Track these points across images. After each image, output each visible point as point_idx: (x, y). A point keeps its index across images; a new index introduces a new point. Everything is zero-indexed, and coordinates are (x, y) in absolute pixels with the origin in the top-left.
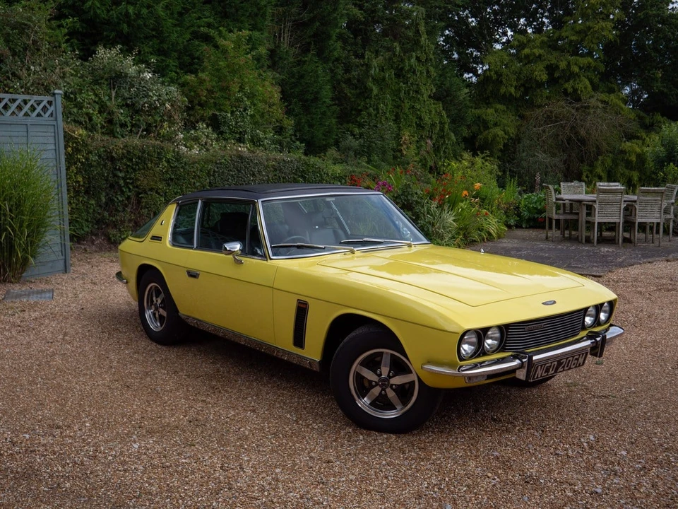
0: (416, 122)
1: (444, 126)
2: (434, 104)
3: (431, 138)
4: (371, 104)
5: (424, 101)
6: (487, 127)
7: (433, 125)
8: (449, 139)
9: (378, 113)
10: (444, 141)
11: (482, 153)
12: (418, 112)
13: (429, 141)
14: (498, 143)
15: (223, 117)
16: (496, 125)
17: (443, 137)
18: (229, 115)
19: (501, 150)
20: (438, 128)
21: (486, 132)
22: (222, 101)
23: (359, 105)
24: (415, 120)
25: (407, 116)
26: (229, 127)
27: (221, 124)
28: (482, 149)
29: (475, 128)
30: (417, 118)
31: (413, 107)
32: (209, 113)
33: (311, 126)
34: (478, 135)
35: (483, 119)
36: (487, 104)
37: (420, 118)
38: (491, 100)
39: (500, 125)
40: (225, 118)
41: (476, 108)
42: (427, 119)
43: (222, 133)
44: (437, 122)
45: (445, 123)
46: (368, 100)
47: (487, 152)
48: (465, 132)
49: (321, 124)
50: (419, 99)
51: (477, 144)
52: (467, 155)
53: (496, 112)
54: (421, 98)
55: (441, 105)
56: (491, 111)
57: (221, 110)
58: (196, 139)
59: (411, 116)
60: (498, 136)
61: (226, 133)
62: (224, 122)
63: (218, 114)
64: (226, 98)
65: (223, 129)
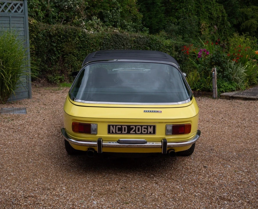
0: (209, 16)
1: (224, 18)
2: (219, 6)
3: (217, 25)
4: (183, 6)
5: (213, 4)
6: (247, 19)
7: (218, 17)
8: (227, 25)
9: (187, 11)
10: (224, 27)
11: (245, 33)
12: (210, 10)
13: (215, 27)
14: (254, 28)
15: (106, 13)
16: (252, 17)
17: (223, 24)
18: (109, 12)
19: (255, 32)
20: (221, 19)
21: (247, 21)
22: (105, 4)
23: (176, 6)
24: (208, 14)
25: (204, 12)
26: (108, 18)
27: (104, 17)
28: (245, 31)
29: (240, 19)
30: (209, 14)
31: (207, 7)
32: (98, 11)
33: (150, 18)
34: (242, 23)
35: (245, 14)
36: (248, 6)
37: (211, 14)
38: (250, 3)
39: (255, 18)
40: (107, 14)
41: (241, 8)
42: (215, 14)
43: (105, 22)
44: (220, 16)
45: (225, 16)
46: (181, 4)
47: (248, 33)
48: (235, 22)
49: (155, 17)
50: (210, 3)
51: (241, 28)
52: (236, 35)
53: (252, 10)
54: (212, 2)
55: (223, 6)
56: (249, 9)
57: (104, 9)
58: (92, 25)
59: (205, 13)
60: (254, 23)
61: (107, 22)
62: (106, 16)
63: (103, 11)
64: (107, 2)
65: (106, 19)
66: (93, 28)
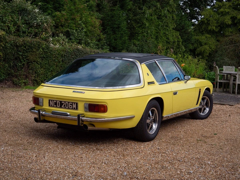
0: (166, 40)
1: (179, 43)
2: (175, 32)
3: (173, 48)
4: (145, 31)
5: (170, 30)
6: (201, 45)
7: (174, 42)
8: (181, 49)
9: (148, 35)
10: (179, 50)
11: (198, 57)
12: (167, 36)
13: (172, 50)
14: (206, 53)
15: (72, 32)
16: (206, 44)
17: (179, 48)
18: (75, 31)
19: (208, 56)
20: (177, 44)
21: (201, 47)
22: (71, 25)
23: (139, 31)
24: (165, 39)
25: (162, 37)
26: (74, 36)
27: (71, 35)
28: (198, 55)
29: (196, 45)
30: (166, 38)
31: (165, 33)
32: (65, 30)
33: (115, 40)
34: (197, 48)
35: (200, 41)
36: (202, 34)
37: (168, 39)
38: (204, 32)
39: (208, 44)
40: (73, 33)
41: (196, 36)
42: (171, 39)
43: (71, 39)
44: (176, 41)
45: (180, 41)
46: (143, 29)
47: (201, 56)
48: (191, 47)
49: (120, 39)
50: (168, 30)
51: (196, 53)
52: (190, 57)
53: (206, 38)
54: (169, 29)
55: (178, 33)
56: (203, 37)
57: (71, 29)
58: (58, 41)
59: (163, 38)
60: (206, 49)
61: (73, 39)
62: (72, 34)
63: (70, 30)
64: (74, 23)
65: (72, 37)
66: (59, 43)
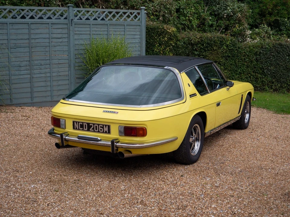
15: (282, 21)
18: (286, 20)
22: (283, 11)
26: (285, 27)
32: (273, 19)
40: (284, 22)
43: (281, 30)
57: (281, 17)
58: (258, 34)
61: (284, 30)
62: (282, 24)
63: (279, 19)
64: (285, 9)
65: (282, 28)
66: (260, 36)
